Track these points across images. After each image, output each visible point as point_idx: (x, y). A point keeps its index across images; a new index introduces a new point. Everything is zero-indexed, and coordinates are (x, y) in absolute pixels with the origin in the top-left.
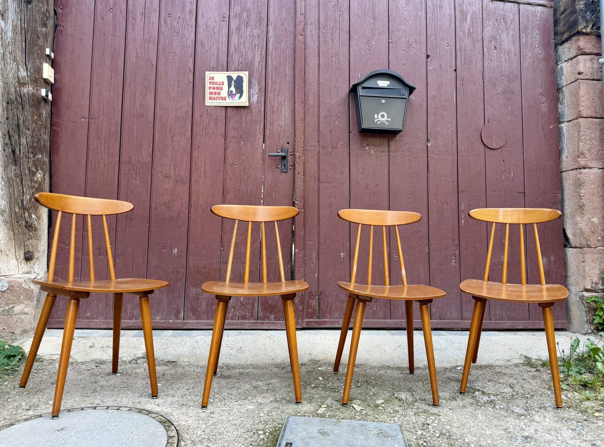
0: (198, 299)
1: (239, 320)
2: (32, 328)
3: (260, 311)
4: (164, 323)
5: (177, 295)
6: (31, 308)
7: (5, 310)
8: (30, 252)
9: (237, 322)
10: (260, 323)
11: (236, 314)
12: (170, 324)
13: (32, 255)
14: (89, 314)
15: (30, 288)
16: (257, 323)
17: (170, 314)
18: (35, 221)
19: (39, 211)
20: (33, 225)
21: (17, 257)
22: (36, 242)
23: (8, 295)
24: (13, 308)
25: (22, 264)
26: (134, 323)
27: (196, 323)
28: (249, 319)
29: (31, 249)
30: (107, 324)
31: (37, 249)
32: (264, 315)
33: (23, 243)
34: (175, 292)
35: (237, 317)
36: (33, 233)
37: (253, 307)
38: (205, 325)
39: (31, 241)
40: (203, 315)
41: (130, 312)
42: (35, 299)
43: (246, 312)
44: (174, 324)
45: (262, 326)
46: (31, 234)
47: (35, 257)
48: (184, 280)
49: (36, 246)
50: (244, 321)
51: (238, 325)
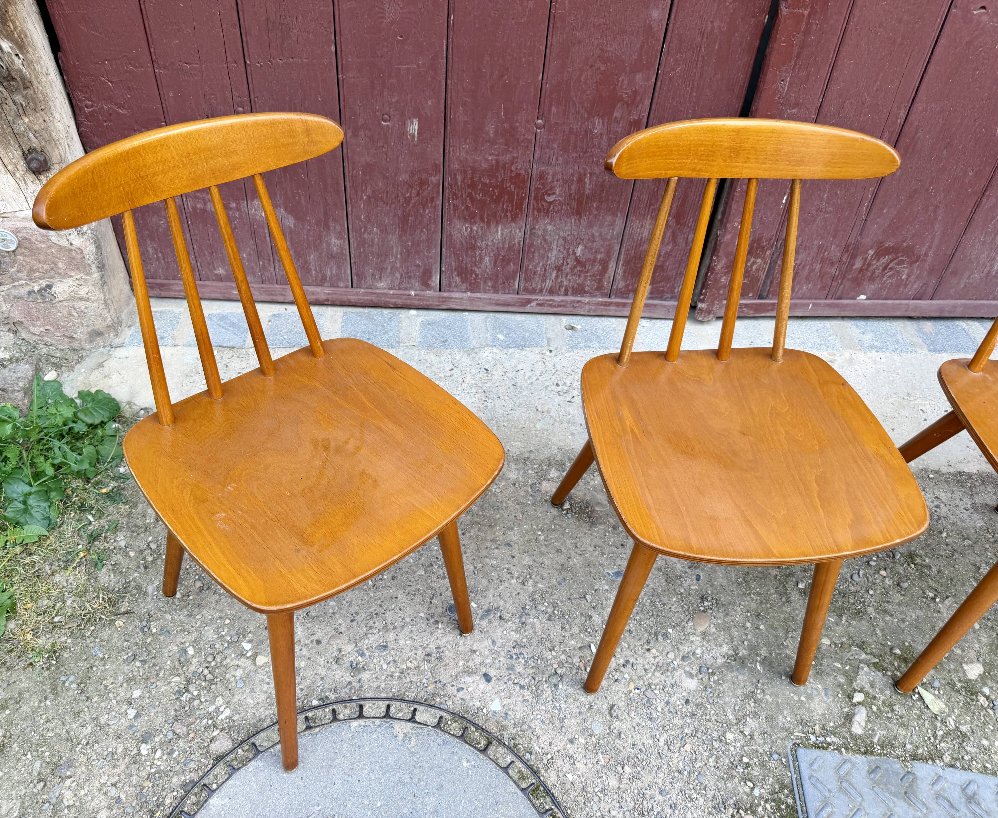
0: (473, 247)
1: (566, 294)
2: (108, 326)
3: (618, 277)
4: (398, 296)
5: (424, 237)
6: (91, 287)
7: (34, 291)
8: (35, 150)
9: (562, 301)
10: (618, 305)
11: (562, 282)
12: (412, 299)
13: (45, 160)
14: (220, 271)
15: (71, 244)
16: (610, 304)
17: (410, 277)
18: (15, 58)
19: (13, 22)
20: (14, 74)
21: (10, 168)
22: (41, 120)
23: (27, 259)
24: (49, 287)
25: (29, 183)
26: (329, 294)
27: (471, 299)
28: (592, 295)
29: (35, 143)
30: (269, 295)
31: (51, 135)
32: (627, 286)
33: (9, 129)
34: (419, 231)
35: (563, 289)
36: (25, 97)
37: (605, 269)
38: (490, 304)
39: (26, 120)
40: (485, 282)
41: (316, 270)
42: (94, 268)
43: (585, 279)
44: (420, 300)
45: (620, 311)
46: (19, 98)
47: (54, 160)
48: (439, 202)
49: (46, 129)
50: (579, 299)
51: (564, 306)
